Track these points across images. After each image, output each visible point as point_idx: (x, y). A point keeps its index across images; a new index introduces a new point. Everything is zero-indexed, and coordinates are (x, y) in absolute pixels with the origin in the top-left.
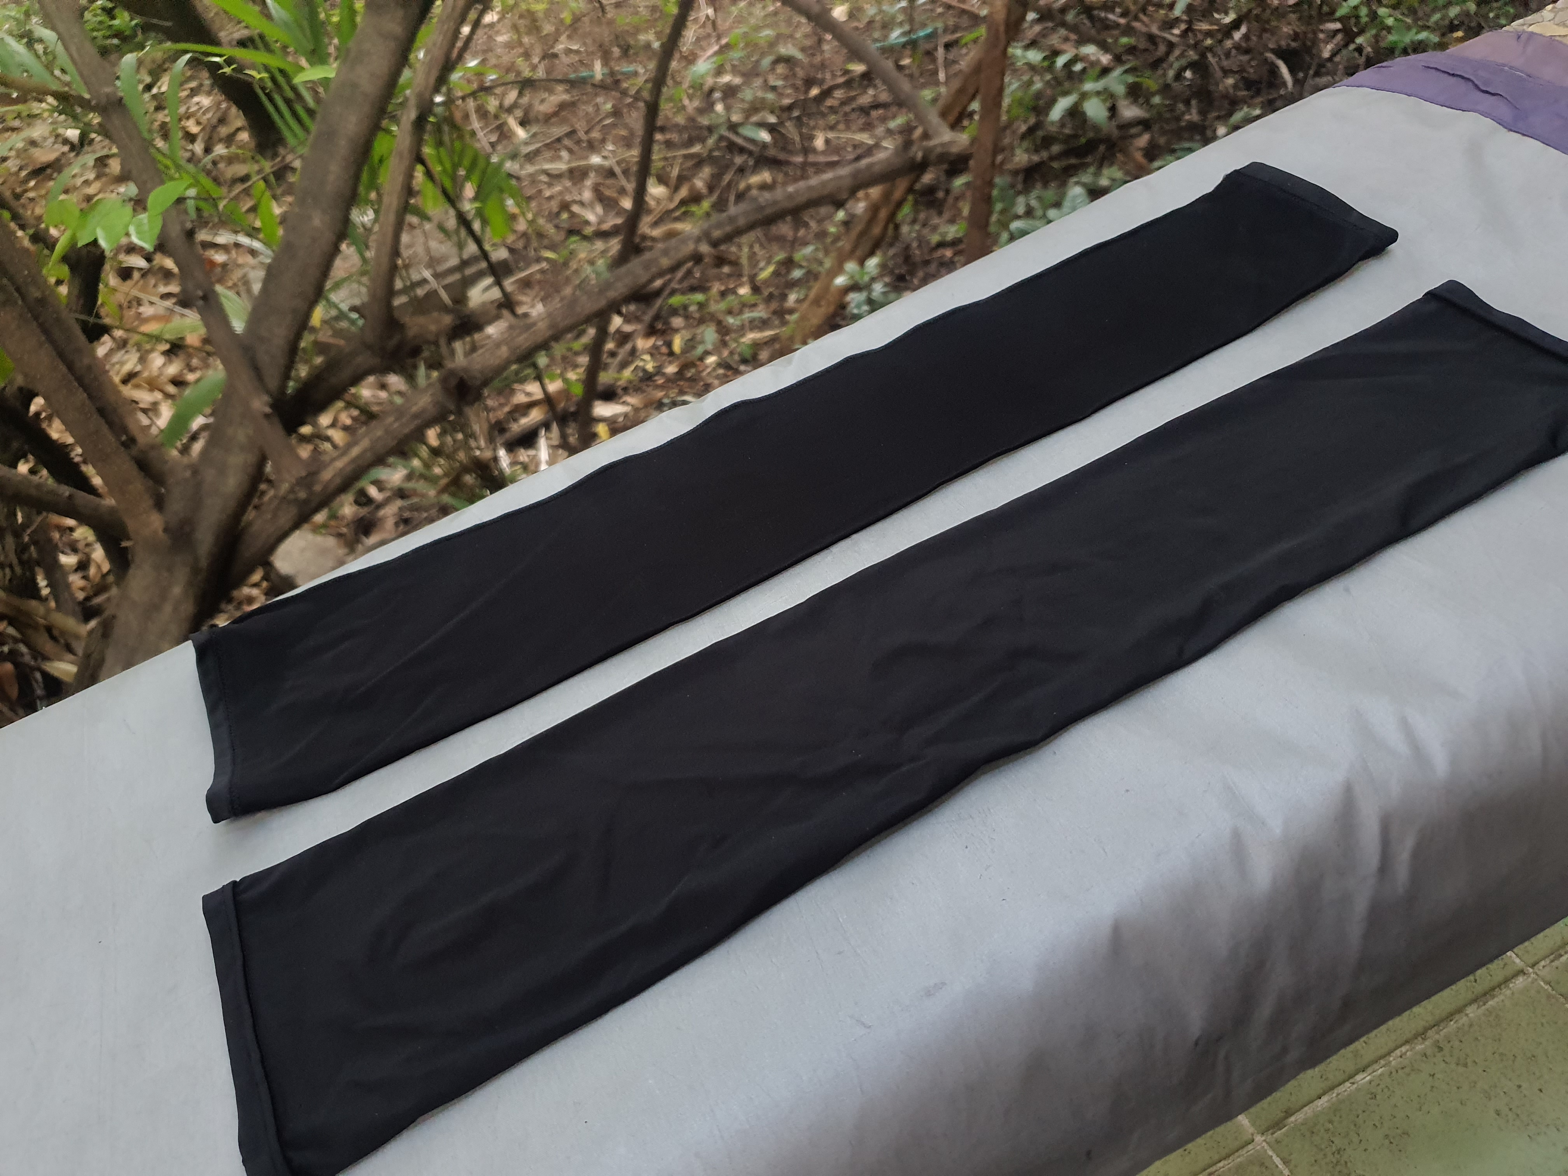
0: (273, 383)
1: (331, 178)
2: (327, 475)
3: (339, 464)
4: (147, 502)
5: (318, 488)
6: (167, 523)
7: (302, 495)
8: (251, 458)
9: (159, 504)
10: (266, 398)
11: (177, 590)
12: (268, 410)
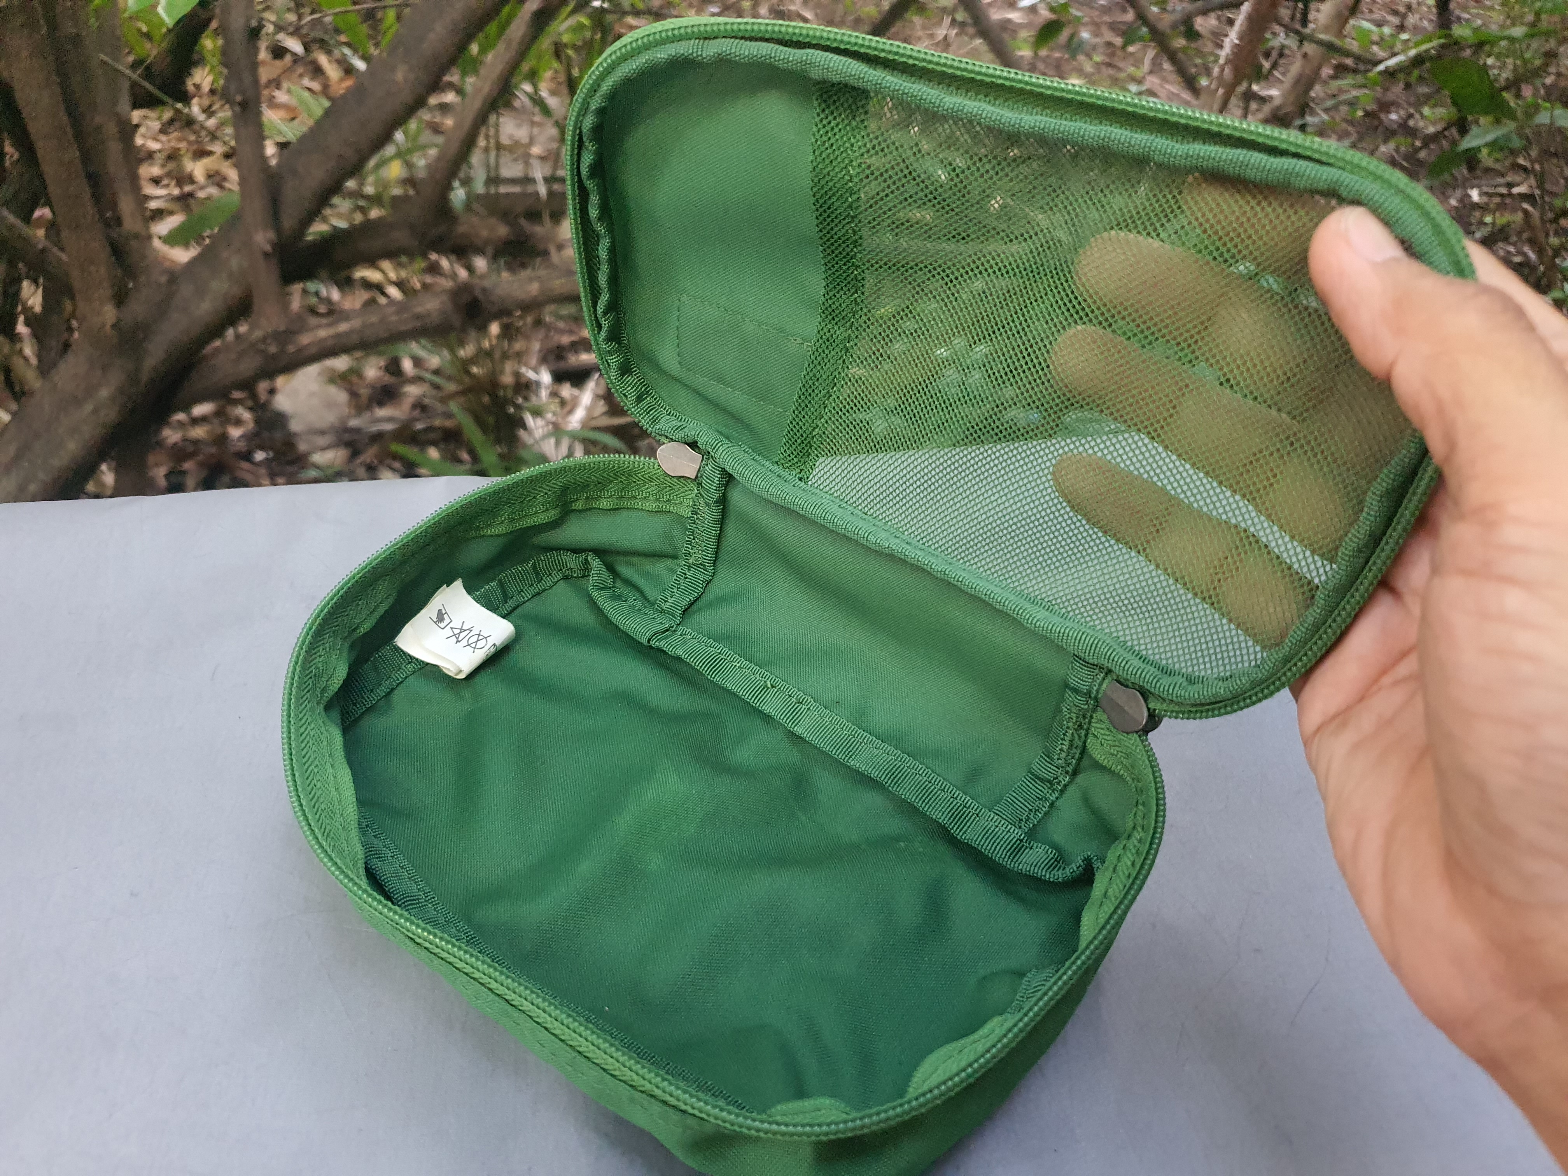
0: (288, 223)
1: (432, 36)
2: (305, 339)
3: (322, 333)
4: (106, 291)
5: (291, 349)
6: (119, 320)
7: (273, 349)
8: (236, 291)
9: (120, 298)
10: (271, 235)
11: (104, 393)
12: (268, 248)
